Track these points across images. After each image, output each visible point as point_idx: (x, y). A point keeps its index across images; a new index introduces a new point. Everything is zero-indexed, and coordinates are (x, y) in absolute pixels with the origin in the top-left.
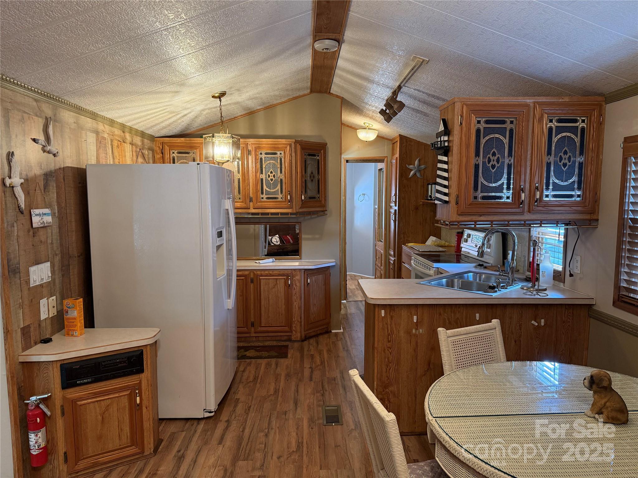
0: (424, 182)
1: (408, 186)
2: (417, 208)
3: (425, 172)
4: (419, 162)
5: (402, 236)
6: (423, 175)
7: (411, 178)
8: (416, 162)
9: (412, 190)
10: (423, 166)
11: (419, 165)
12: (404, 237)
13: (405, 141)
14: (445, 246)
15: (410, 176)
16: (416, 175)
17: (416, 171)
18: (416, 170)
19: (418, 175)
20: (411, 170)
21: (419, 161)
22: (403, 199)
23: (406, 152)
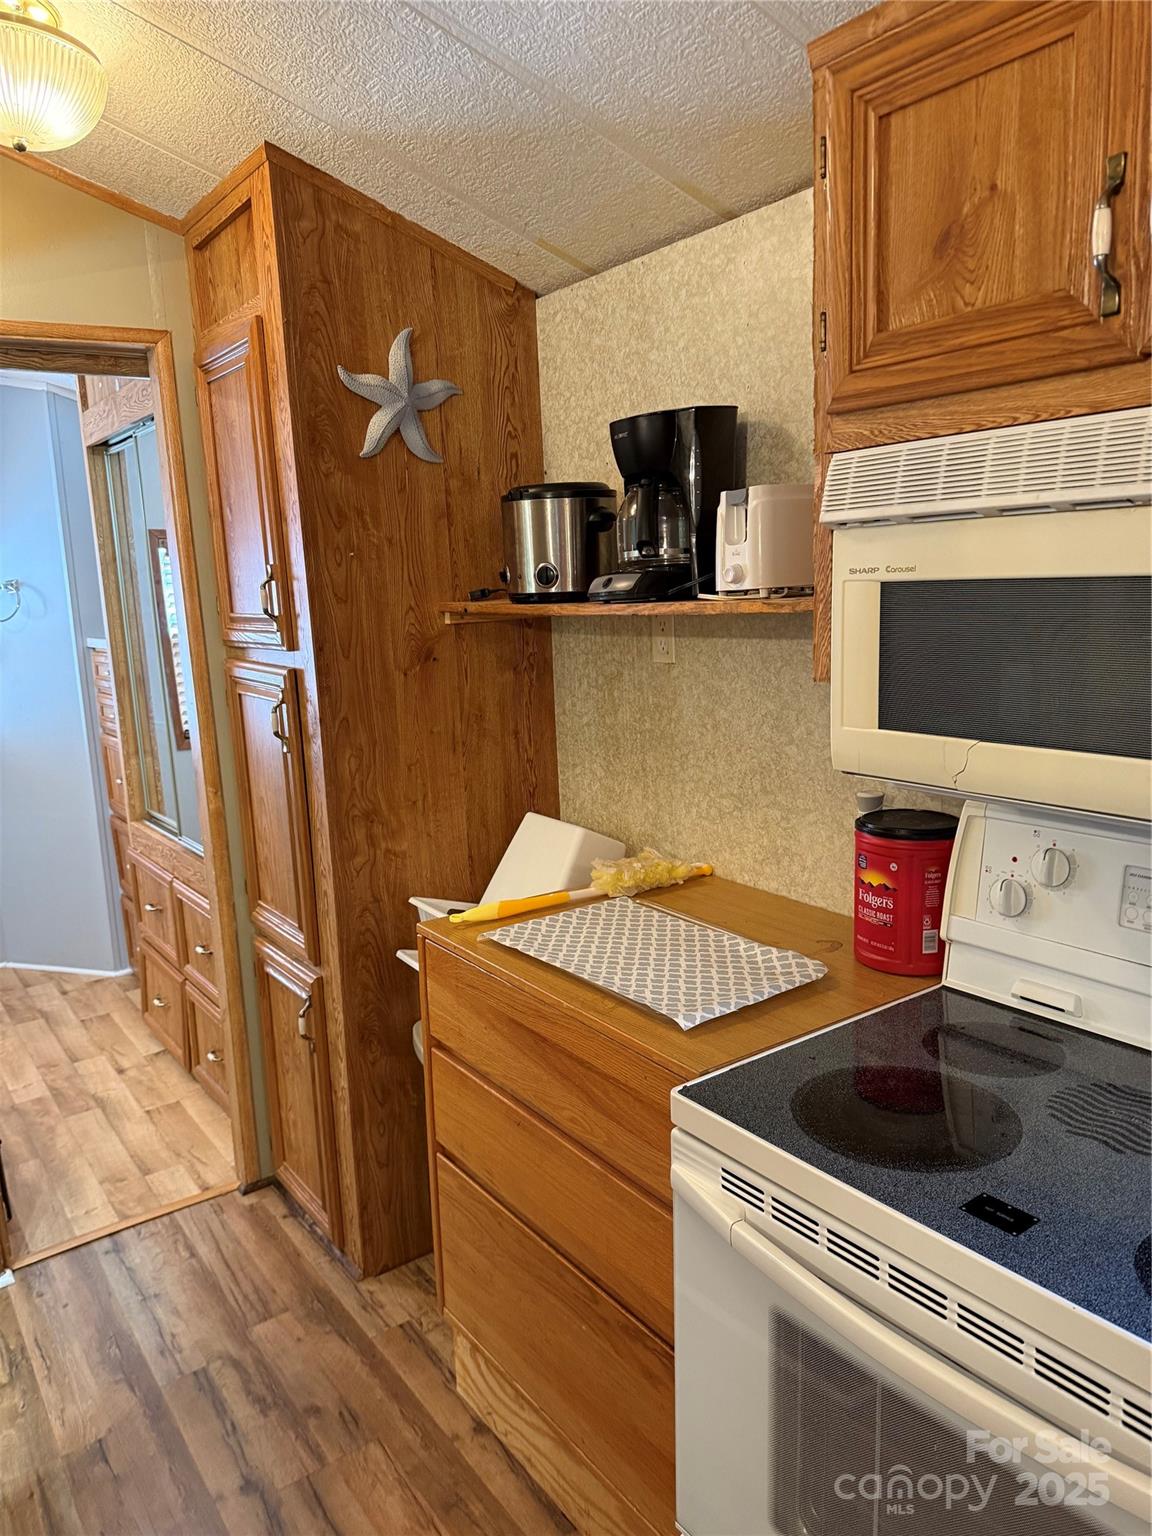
0: (448, 492)
1: (360, 513)
2: (426, 655)
3: (447, 425)
4: (413, 354)
5: (360, 835)
6: (438, 446)
7: (371, 458)
8: (397, 356)
9: (390, 541)
10: (435, 386)
11: (415, 377)
12: (372, 841)
13: (306, 195)
14: (675, 886)
15: (366, 449)
16: (402, 440)
17: (399, 417)
18: (400, 405)
19: (414, 438)
20: (370, 407)
21: (412, 344)
22: (339, 600)
23: (327, 281)
